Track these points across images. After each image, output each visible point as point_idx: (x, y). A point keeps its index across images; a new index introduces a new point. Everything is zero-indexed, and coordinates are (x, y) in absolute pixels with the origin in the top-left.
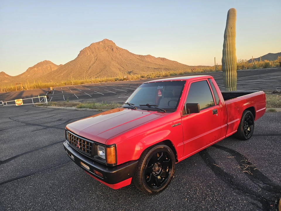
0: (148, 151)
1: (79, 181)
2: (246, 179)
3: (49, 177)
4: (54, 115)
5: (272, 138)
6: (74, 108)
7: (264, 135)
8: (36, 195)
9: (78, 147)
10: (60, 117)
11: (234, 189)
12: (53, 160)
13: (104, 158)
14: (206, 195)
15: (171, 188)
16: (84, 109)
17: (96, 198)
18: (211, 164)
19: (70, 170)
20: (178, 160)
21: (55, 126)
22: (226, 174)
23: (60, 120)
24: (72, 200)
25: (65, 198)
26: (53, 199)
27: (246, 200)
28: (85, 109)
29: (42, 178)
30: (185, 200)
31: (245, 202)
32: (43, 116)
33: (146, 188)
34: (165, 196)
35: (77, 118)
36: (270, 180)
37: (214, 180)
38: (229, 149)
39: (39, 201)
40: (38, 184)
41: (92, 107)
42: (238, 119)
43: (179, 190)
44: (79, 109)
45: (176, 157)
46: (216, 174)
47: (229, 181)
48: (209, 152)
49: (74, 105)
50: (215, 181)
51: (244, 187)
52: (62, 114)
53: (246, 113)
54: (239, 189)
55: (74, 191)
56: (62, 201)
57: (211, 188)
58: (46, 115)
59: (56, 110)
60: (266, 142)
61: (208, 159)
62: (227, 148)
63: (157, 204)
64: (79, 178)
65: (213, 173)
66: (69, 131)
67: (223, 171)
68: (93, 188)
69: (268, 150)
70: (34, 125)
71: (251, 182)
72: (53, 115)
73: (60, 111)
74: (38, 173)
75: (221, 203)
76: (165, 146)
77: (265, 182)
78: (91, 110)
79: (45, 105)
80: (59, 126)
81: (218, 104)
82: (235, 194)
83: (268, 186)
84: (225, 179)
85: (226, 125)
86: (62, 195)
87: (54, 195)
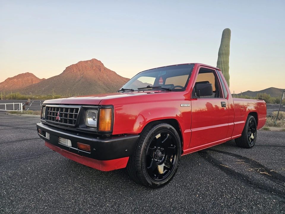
2: (266, 180)
3: (10, 167)
4: (28, 120)
5: (276, 148)
7: (266, 146)
9: (58, 120)
11: (254, 188)
12: (19, 153)
14: (222, 192)
17: (73, 190)
18: (217, 165)
21: (27, 128)
22: (239, 174)
24: (38, 191)
25: (29, 189)
26: (11, 189)
27: (275, 199)
30: (196, 196)
31: (274, 201)
32: (15, 121)
33: (145, 176)
34: (168, 192)
37: (227, 179)
42: (243, 122)
43: (185, 186)
46: (227, 173)
47: (245, 181)
51: (267, 187)
53: (250, 117)
54: (260, 188)
55: (43, 182)
56: (23, 191)
57: (226, 186)
58: (18, 120)
60: (271, 151)
61: (212, 161)
63: (159, 199)
64: (51, 170)
65: (223, 172)
66: (47, 105)
67: (234, 171)
68: (70, 180)
69: (277, 157)
70: (2, 125)
72: (26, 120)
75: (244, 200)
79: (20, 113)
80: (32, 128)
82: (258, 193)
84: (240, 178)
85: (233, 124)
86: (24, 185)
87: (13, 185)
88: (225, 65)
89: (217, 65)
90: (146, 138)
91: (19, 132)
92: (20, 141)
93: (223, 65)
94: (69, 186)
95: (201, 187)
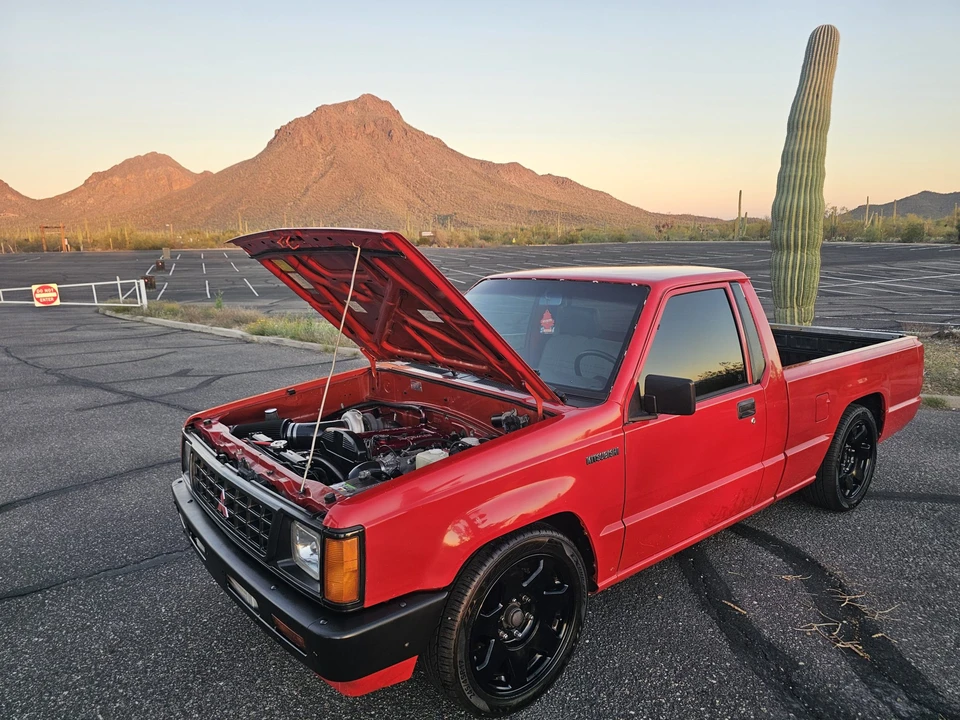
0: (490, 555)
1: (222, 631)
2: (846, 678)
3: (112, 603)
4: (165, 351)
5: (936, 511)
6: (237, 332)
7: (907, 497)
8: (53, 681)
9: (222, 513)
10: (186, 361)
11: (799, 715)
12: (136, 534)
15: (563, 693)
16: (272, 339)
17: (277, 712)
18: (715, 600)
19: (192, 581)
20: (599, 585)
21: (161, 396)
22: (770, 646)
23: (184, 373)
24: (184, 712)
25: (160, 701)
26: (115, 702)
28: (276, 338)
29: (84, 605)
32: (128, 353)
33: (468, 696)
35: (243, 369)
36: (933, 688)
37: (726, 670)
38: (781, 543)
39: (60, 707)
40: (67, 633)
41: (303, 334)
42: (824, 438)
43: (592, 702)
44: (255, 338)
45: (592, 572)
46: (734, 644)
47: (780, 680)
48: (709, 551)
49: (238, 322)
50: (730, 676)
51: (839, 712)
52: (192, 349)
53: (854, 414)
55: (199, 672)
56: (147, 711)
57: (713, 703)
58: (135, 350)
59: (174, 335)
60: (913, 524)
61: (704, 579)
62: (774, 540)
64: (221, 617)
65: (722, 640)
67: (758, 633)
68: (270, 667)
69: (922, 560)
70: (87, 384)
71: (862, 688)
72: (160, 352)
73: (187, 338)
74: (74, 585)
76: (555, 534)
77: (916, 697)
78: (297, 343)
79: (139, 311)
80: (176, 396)
81: (759, 382)
83: (929, 712)
84: (768, 668)
85: (781, 457)
86: (149, 685)
87: (120, 682)
88: (808, 166)
89: (782, 164)
90: (469, 594)
91: (138, 418)
92: (139, 470)
93: (803, 166)
94: (268, 692)
95: (637, 711)
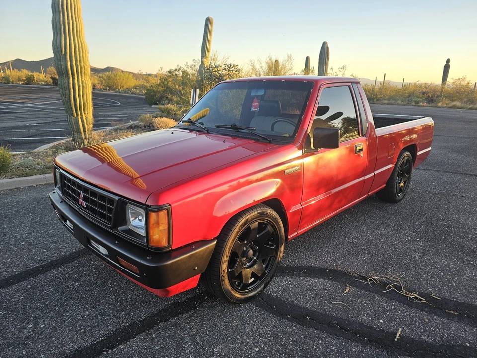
0: (237, 221)
9: (82, 205)
13: (142, 232)
20: (289, 237)
42: (390, 166)
66: (61, 170)
81: (365, 135)
